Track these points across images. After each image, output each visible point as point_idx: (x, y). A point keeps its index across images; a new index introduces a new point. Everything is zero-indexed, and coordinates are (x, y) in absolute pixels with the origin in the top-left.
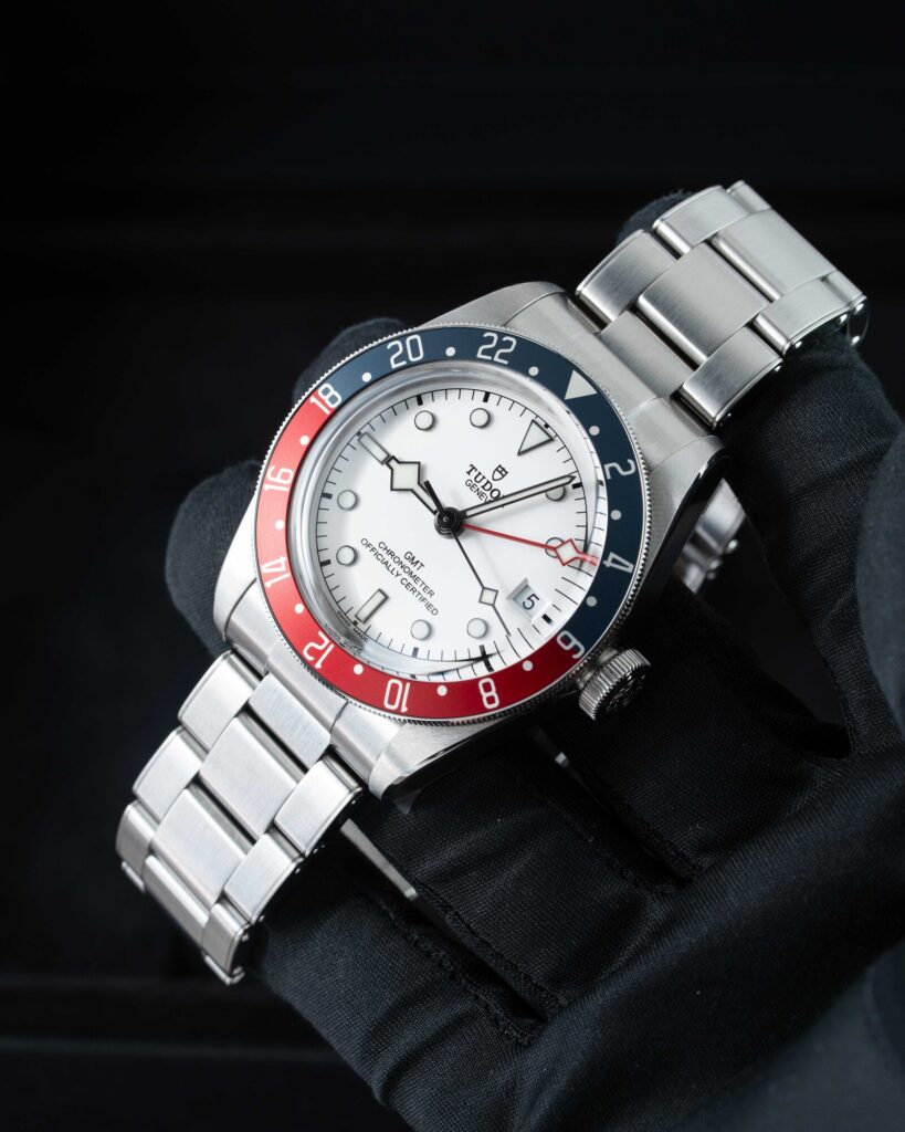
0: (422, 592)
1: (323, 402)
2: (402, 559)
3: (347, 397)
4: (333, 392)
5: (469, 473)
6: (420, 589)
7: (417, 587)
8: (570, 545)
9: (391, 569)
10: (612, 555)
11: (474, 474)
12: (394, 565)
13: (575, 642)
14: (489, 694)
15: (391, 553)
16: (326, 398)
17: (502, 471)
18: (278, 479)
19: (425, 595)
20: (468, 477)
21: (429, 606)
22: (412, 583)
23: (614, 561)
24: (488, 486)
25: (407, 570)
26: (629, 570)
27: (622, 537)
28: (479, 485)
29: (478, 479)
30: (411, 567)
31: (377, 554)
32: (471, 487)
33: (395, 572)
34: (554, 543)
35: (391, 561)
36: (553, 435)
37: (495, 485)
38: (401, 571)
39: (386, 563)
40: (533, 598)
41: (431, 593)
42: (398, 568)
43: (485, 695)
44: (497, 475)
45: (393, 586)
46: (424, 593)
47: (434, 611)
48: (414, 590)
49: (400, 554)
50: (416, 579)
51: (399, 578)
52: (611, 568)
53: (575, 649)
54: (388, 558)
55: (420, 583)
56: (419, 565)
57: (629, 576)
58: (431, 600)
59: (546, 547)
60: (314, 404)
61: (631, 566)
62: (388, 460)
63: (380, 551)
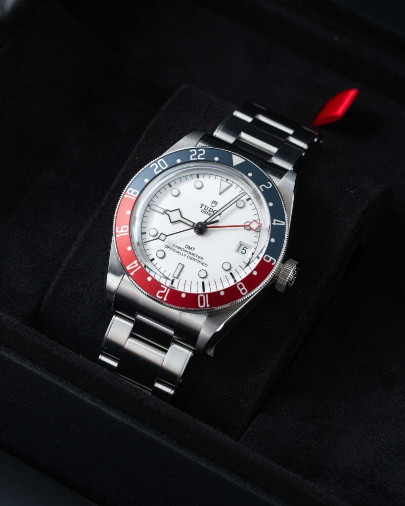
0: (198, 259)
1: (131, 196)
2: (185, 248)
3: (140, 191)
4: (133, 191)
5: (201, 207)
6: (197, 258)
7: (195, 257)
8: (254, 222)
9: (181, 254)
10: (275, 220)
11: (203, 207)
12: (182, 252)
13: (271, 258)
14: (242, 289)
15: (179, 248)
16: (132, 194)
17: (215, 203)
18: (122, 231)
19: (199, 260)
20: (201, 209)
21: (203, 264)
22: (193, 257)
23: (276, 222)
24: (211, 210)
25: (188, 252)
26: (284, 224)
27: (276, 212)
28: (207, 211)
29: (206, 208)
30: (190, 251)
31: (173, 250)
32: (204, 212)
33: (184, 255)
34: (248, 224)
35: (180, 251)
36: (231, 183)
37: (214, 209)
38: (186, 253)
39: (178, 252)
40: (245, 249)
41: (202, 258)
42: (184, 253)
43: (241, 290)
44: (214, 205)
45: (185, 260)
46: (200, 259)
47: (206, 265)
48: (194, 259)
49: (183, 247)
50: (194, 255)
51: (186, 256)
52: (276, 225)
53: (272, 261)
54: (179, 250)
55: (196, 256)
56: (193, 249)
57: (285, 226)
58: (203, 261)
59: (244, 226)
60: (127, 197)
61: (284, 223)
62: (165, 212)
63: (174, 248)
